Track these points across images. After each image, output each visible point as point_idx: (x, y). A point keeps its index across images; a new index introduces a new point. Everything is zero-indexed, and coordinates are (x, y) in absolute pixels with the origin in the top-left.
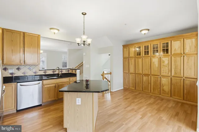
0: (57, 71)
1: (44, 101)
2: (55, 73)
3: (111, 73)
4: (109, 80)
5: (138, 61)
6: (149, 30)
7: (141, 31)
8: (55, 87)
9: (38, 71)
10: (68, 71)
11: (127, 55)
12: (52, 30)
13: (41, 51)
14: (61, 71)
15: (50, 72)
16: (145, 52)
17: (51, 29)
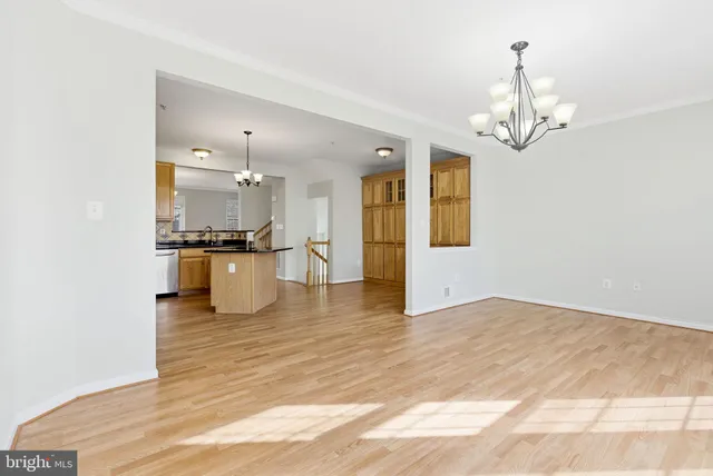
0: (207, 234)
1: (182, 287)
2: (204, 238)
3: (328, 243)
4: (325, 257)
5: (388, 214)
6: (391, 150)
7: (377, 150)
8: (203, 263)
9: (170, 233)
10: (232, 236)
11: (369, 202)
12: (196, 153)
13: (176, 193)
14: (217, 236)
15: (192, 237)
16: (399, 193)
17: (194, 150)
